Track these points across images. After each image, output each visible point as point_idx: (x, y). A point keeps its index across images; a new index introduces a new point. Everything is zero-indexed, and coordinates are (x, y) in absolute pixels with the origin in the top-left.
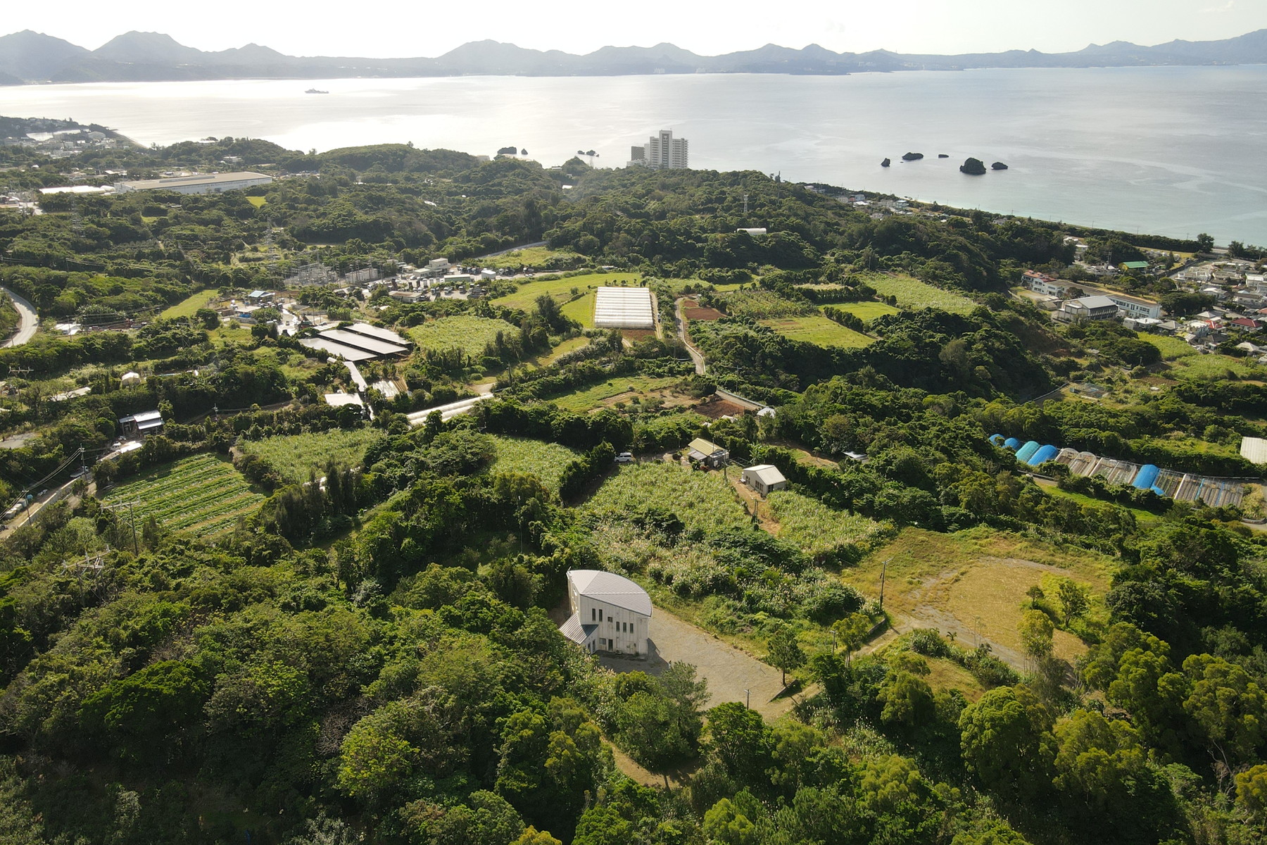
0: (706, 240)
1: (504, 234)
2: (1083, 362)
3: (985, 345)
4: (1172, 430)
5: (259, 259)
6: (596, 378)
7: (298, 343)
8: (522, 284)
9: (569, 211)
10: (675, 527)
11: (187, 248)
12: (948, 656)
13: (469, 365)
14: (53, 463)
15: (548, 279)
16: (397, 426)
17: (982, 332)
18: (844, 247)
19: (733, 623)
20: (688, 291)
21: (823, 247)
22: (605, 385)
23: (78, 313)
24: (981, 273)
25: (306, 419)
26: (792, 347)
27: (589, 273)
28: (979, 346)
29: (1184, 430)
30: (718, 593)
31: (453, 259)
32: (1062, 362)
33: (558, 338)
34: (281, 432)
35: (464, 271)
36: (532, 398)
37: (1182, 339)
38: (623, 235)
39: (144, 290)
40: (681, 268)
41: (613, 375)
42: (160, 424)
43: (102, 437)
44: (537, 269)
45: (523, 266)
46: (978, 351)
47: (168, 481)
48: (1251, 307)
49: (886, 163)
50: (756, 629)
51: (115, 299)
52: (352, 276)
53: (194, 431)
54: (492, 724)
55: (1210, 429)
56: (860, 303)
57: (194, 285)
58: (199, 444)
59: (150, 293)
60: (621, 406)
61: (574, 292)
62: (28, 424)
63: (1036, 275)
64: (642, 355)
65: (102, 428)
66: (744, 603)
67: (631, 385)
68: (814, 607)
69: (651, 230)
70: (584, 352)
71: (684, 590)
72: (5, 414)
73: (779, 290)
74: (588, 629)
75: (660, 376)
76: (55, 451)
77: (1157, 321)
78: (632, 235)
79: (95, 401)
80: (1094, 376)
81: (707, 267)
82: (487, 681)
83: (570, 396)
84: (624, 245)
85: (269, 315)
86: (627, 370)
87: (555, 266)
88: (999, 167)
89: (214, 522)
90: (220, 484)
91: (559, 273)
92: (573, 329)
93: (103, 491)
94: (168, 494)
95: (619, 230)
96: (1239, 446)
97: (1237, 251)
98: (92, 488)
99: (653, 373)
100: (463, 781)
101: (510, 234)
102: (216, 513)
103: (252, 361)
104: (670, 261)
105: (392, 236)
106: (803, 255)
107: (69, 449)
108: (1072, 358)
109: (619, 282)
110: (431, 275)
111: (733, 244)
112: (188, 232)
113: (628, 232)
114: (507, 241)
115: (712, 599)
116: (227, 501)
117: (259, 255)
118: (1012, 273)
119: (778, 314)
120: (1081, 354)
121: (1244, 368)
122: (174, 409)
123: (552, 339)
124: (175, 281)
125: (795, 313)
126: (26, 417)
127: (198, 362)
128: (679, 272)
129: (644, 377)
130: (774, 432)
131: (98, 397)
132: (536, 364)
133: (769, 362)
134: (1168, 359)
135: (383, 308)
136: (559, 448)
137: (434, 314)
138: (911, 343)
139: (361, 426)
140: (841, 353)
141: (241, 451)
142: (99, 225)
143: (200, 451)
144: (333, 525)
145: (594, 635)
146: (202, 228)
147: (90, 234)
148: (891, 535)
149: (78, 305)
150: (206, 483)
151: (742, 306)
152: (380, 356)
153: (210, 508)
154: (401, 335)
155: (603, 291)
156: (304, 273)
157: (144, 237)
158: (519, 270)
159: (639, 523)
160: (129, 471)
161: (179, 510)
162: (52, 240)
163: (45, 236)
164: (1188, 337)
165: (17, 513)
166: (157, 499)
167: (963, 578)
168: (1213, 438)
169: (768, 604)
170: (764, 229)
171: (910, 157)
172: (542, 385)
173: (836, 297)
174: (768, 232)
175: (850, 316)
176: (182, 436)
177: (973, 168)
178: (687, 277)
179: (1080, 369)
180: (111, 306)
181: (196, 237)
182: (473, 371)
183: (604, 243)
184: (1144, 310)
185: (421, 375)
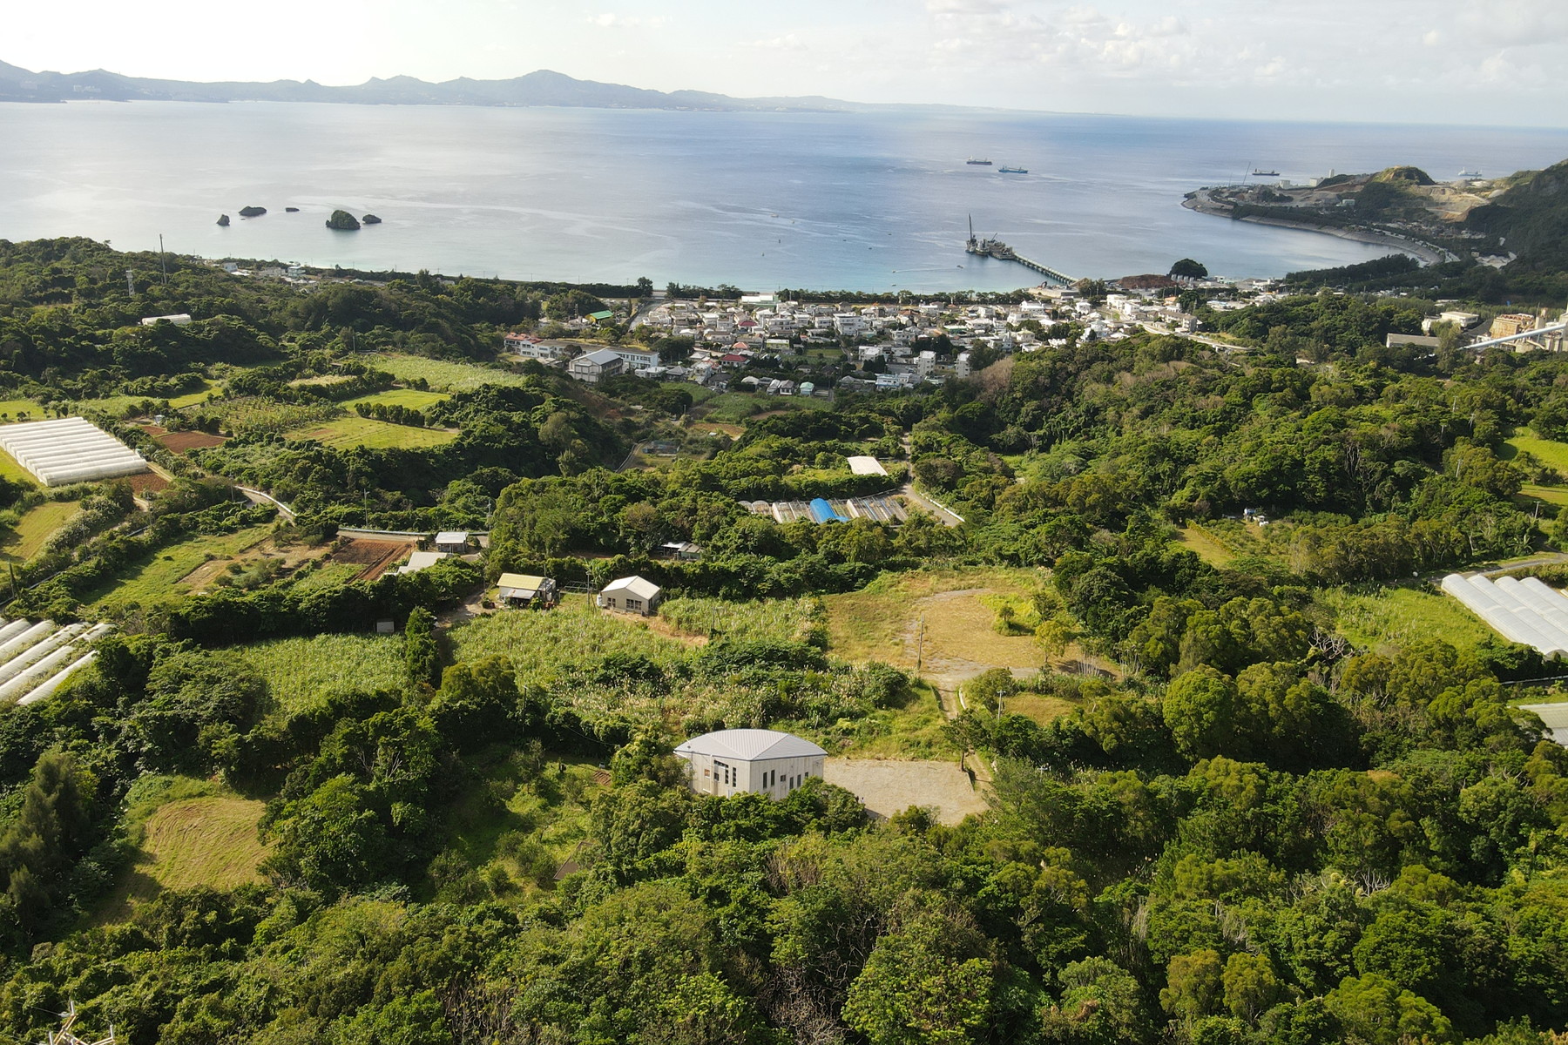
2: (639, 420)
4: (791, 465)
12: (1023, 689)
21: (276, 331)
22: (160, 561)
26: (379, 457)
29: (800, 463)
37: (697, 382)
41: (159, 544)
49: (224, 221)
55: (820, 456)
60: (225, 580)
63: (520, 337)
64: (177, 508)
66: (816, 719)
67: (207, 551)
68: (882, 693)
70: (84, 522)
75: (233, 530)
77: (663, 368)
86: (173, 534)
88: (372, 220)
92: (24, 493)
96: (849, 467)
97: (675, 293)
99: (220, 529)
106: (260, 345)
119: (297, 424)
125: (316, 419)
128: (94, 387)
129: (209, 537)
136: (337, 641)
138: (502, 428)
148: (822, 608)
151: (237, 422)
164: (700, 380)
168: (826, 464)
169: (840, 709)
170: (186, 316)
171: (251, 212)
173: (351, 391)
174: (194, 318)
175: (399, 409)
177: (343, 223)
179: (639, 428)
184: (645, 359)
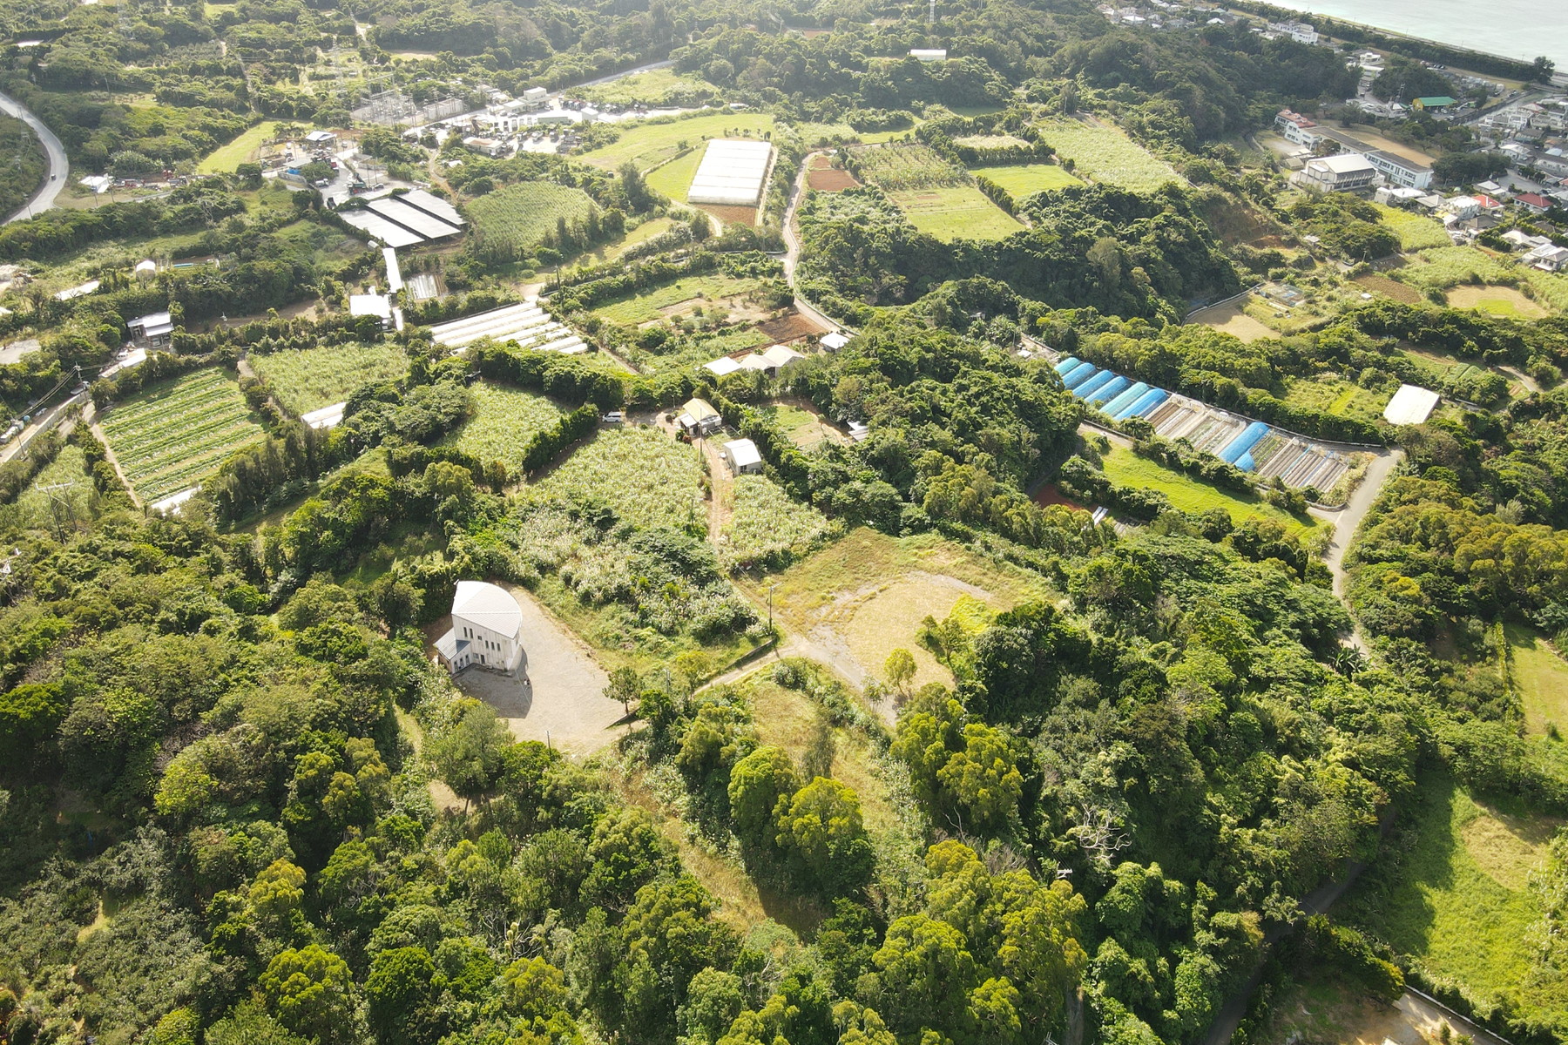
0: (864, 68)
1: (624, 50)
2: (1291, 255)
3: (1158, 237)
4: (1324, 370)
5: (333, 77)
6: (665, 278)
7: (340, 220)
8: (627, 128)
9: (714, 13)
10: (607, 521)
11: (249, 59)
12: (803, 688)
13: (523, 258)
14: (51, 380)
15: (659, 122)
16: (416, 345)
17: (1159, 219)
18: (1048, 75)
19: (618, 638)
20: (824, 143)
21: (1016, 76)
22: (672, 288)
23: (111, 162)
24: (1217, 115)
25: (325, 328)
26: (905, 241)
27: (712, 113)
28: (1150, 238)
29: (1340, 370)
30: (619, 602)
31: (552, 87)
32: (1264, 255)
33: (635, 220)
34: (295, 345)
35: (565, 105)
36: (577, 308)
37: (1440, 221)
38: (761, 61)
39: (189, 127)
40: (825, 109)
41: (685, 273)
42: (168, 330)
43: (104, 347)
44: (653, 106)
45: (635, 101)
46: (1147, 244)
47: (169, 403)
48: (1555, 174)
50: (637, 645)
51: (152, 143)
52: (431, 110)
53: (203, 342)
54: (291, 760)
55: (1367, 373)
56: (1030, 167)
57: (251, 116)
58: (207, 357)
59: (196, 132)
60: (677, 320)
61: (683, 146)
62: (29, 329)
63: (1293, 117)
64: (728, 247)
65: (105, 337)
66: (637, 616)
67: (701, 288)
68: (700, 626)
69: (797, 56)
70: (659, 242)
71: (586, 598)
72: (5, 317)
73: (935, 147)
74: (461, 644)
75: (740, 276)
76: (52, 367)
77: (1419, 193)
78: (774, 62)
79: (100, 304)
80: (1298, 275)
81: (860, 105)
82: (296, 720)
83: (627, 302)
84: (761, 75)
85: (318, 173)
86: (704, 267)
87: (674, 101)
89: (203, 458)
90: (220, 410)
91: (676, 112)
92: (658, 208)
93: (101, 415)
94: (166, 420)
95: (758, 52)
96: (1390, 398)
98: (89, 411)
99: (732, 273)
100: (255, 809)
101: (632, 50)
102: (208, 447)
103: (274, 253)
104: (814, 97)
105: (494, 45)
106: (983, 93)
107: (66, 366)
108: (1277, 250)
109: (741, 131)
110: (526, 110)
111: (896, 74)
112: (253, 35)
113: (768, 57)
114: (627, 60)
115: (611, 608)
116: (224, 432)
117: (333, 70)
118: (1265, 111)
119: (921, 182)
120: (1293, 243)
121: (1497, 268)
122: (186, 313)
123: (629, 221)
124: (227, 111)
125: (940, 181)
126: (28, 321)
127: (220, 248)
128: (823, 113)
129: (722, 276)
130: (789, 389)
131: (104, 298)
132: (601, 256)
133: (872, 260)
134: (1409, 251)
135: (453, 164)
136: (545, 405)
137: (505, 178)
138: (1057, 237)
139: (381, 341)
140: (967, 249)
141: (251, 366)
142: (151, 22)
143: (208, 365)
144: (288, 492)
145: (466, 650)
146: (273, 26)
147: (141, 36)
148: (835, 537)
149: (110, 151)
150: (207, 407)
151: (883, 168)
152: (428, 241)
153: (204, 440)
154: (459, 210)
155: (717, 147)
156: (376, 103)
157: (204, 38)
158: (629, 107)
159: (574, 515)
160: (131, 389)
161: (172, 442)
162: (96, 45)
163: (88, 40)
164: (1449, 219)
165: (12, 437)
166: (154, 425)
167: (880, 596)
169: (657, 621)
170: (944, 52)
172: (596, 289)
173: (1000, 158)
174: (948, 56)
175: (1005, 188)
176: (190, 348)
178: (831, 121)
179: (1284, 265)
180: (148, 154)
181: (261, 43)
182: (526, 267)
183: (739, 69)
184: (1410, 176)
185: (461, 273)
